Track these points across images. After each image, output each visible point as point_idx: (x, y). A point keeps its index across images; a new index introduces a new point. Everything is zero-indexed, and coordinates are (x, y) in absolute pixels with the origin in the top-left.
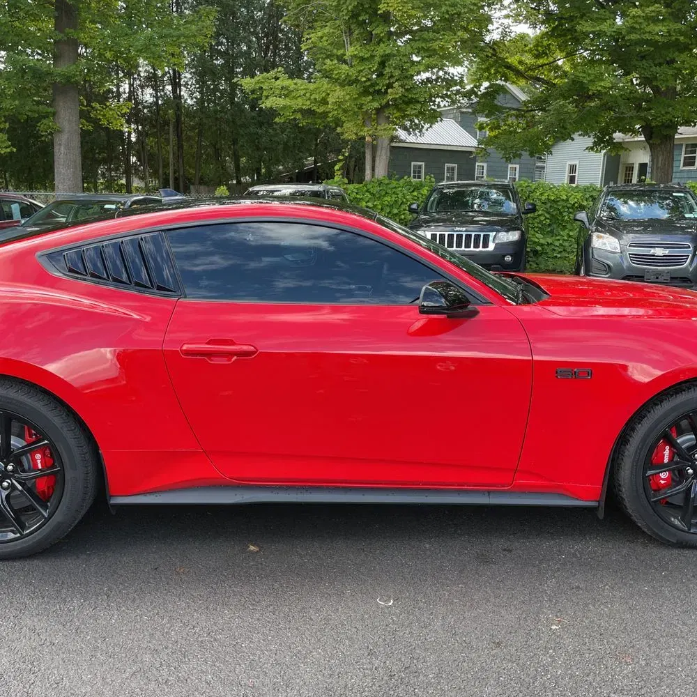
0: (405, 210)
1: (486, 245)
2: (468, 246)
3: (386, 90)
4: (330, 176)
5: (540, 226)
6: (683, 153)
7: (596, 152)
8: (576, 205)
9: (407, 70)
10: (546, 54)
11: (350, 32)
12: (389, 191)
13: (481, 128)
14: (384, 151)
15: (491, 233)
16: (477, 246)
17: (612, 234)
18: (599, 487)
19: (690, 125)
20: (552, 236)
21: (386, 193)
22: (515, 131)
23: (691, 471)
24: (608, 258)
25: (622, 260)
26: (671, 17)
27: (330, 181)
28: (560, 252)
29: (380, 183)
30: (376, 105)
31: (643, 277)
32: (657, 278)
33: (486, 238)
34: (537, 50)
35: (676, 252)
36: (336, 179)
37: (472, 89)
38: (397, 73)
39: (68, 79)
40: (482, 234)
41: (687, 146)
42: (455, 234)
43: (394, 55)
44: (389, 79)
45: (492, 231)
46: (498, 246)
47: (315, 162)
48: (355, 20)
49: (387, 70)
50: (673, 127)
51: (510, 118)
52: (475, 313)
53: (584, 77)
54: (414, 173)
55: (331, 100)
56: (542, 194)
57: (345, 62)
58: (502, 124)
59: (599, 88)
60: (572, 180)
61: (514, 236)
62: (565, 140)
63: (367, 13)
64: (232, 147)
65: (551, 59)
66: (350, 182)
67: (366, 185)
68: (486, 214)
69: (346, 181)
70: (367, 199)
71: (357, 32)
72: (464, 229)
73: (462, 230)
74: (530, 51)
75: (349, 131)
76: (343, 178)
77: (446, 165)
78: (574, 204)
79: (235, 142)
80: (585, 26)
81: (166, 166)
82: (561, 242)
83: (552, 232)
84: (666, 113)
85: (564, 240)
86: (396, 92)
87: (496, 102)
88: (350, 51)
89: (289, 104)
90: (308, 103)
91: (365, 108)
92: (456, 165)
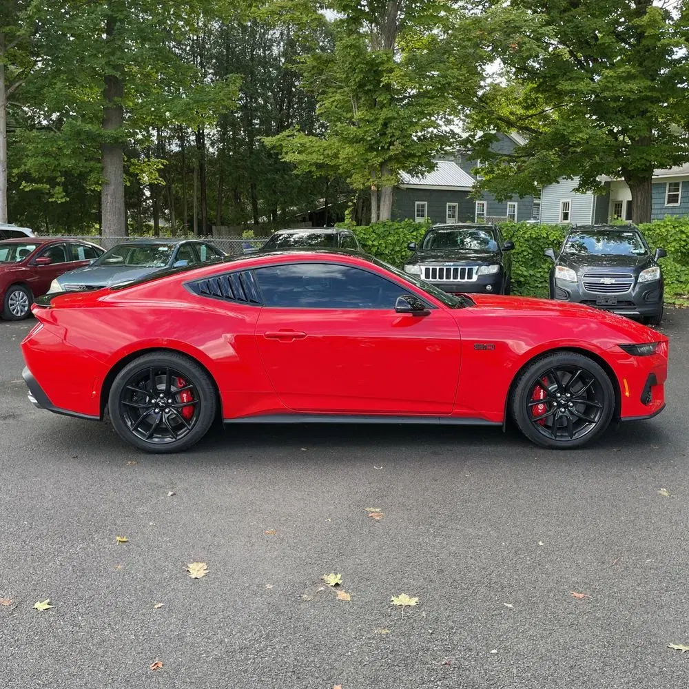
0: (405, 247)
1: (470, 277)
2: (455, 277)
3: (389, 147)
4: (342, 219)
5: (524, 260)
6: (667, 191)
7: (583, 193)
8: (555, 242)
9: (406, 130)
10: (535, 106)
11: (358, 98)
12: (392, 232)
13: (477, 172)
14: (387, 198)
15: (474, 267)
16: (462, 277)
17: (572, 267)
18: (502, 414)
19: (666, 168)
20: (534, 269)
21: (390, 233)
22: (508, 175)
23: (555, 404)
24: (568, 287)
25: (578, 287)
26: (642, 75)
27: (341, 224)
28: (541, 282)
29: (384, 225)
30: (380, 160)
31: (595, 301)
32: (607, 302)
33: (470, 271)
34: (526, 103)
35: (621, 281)
36: (346, 222)
37: (468, 138)
38: (397, 133)
39: (116, 139)
40: (467, 268)
41: (670, 184)
42: (445, 268)
43: (395, 118)
44: (391, 138)
45: (475, 265)
46: (480, 277)
47: (326, 203)
48: (361, 90)
49: (389, 131)
50: (649, 170)
51: (502, 164)
52: (428, 313)
53: (564, 130)
54: (418, 211)
55: (342, 156)
56: (525, 233)
57: (353, 124)
58: (496, 168)
59: (578, 139)
60: (566, 216)
61: (494, 269)
62: (551, 183)
63: (372, 84)
64: (250, 190)
65: (539, 110)
66: (359, 224)
67: (372, 227)
68: (476, 251)
69: (355, 223)
70: (373, 239)
71: (363, 99)
72: (452, 264)
73: (451, 265)
74: (520, 103)
75: (357, 181)
76: (352, 220)
77: (448, 204)
78: (554, 241)
79: (253, 187)
80: (565, 85)
81: (190, 208)
82: (542, 273)
83: (534, 265)
84: (642, 158)
85: (545, 272)
86: (396, 148)
87: (490, 149)
88: (358, 115)
89: (305, 159)
90: (322, 157)
91: (370, 163)
92: (457, 204)
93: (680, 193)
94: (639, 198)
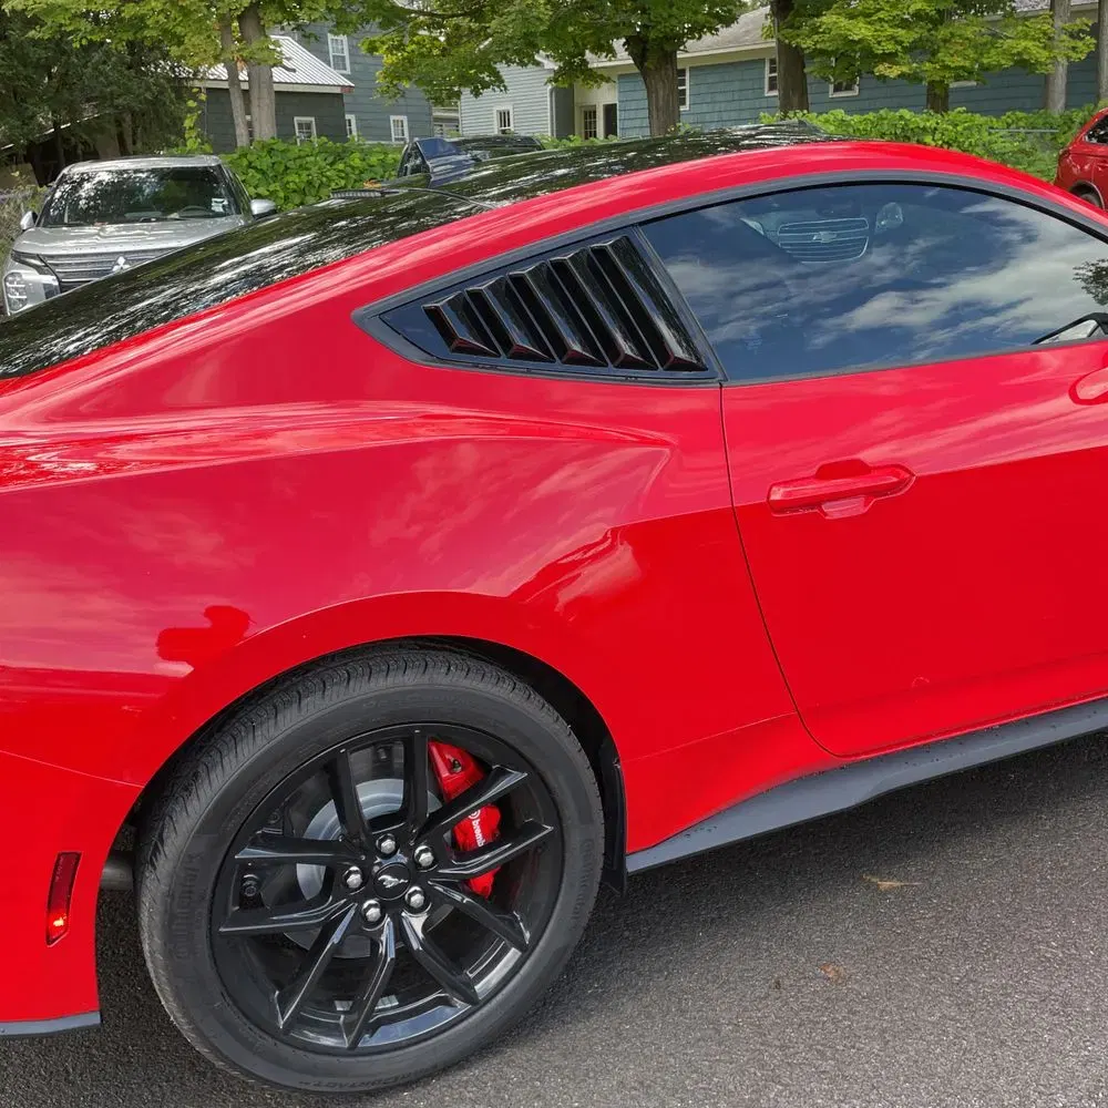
14: (264, 90)
27: (181, 149)
29: (269, 150)
36: (191, 144)
50: (676, 40)
58: (407, 40)
67: (243, 156)
69: (209, 148)
76: (203, 142)
77: (296, 119)
92: (313, 119)
93: (687, 87)
94: (661, 93)
